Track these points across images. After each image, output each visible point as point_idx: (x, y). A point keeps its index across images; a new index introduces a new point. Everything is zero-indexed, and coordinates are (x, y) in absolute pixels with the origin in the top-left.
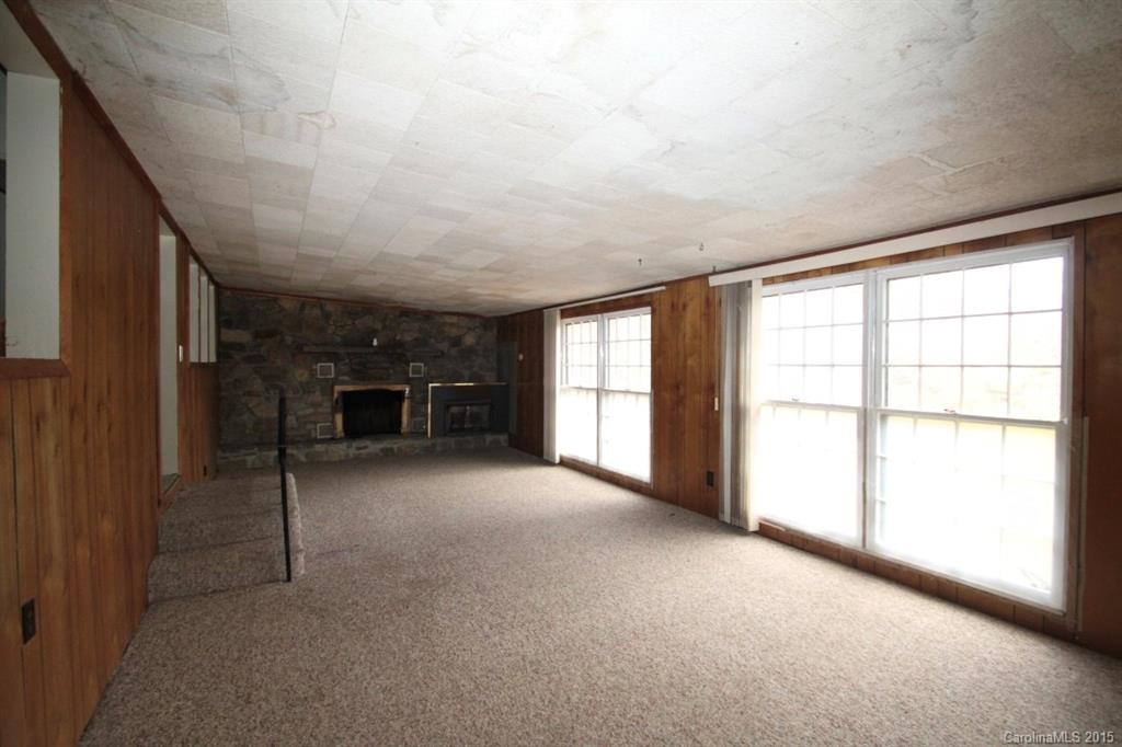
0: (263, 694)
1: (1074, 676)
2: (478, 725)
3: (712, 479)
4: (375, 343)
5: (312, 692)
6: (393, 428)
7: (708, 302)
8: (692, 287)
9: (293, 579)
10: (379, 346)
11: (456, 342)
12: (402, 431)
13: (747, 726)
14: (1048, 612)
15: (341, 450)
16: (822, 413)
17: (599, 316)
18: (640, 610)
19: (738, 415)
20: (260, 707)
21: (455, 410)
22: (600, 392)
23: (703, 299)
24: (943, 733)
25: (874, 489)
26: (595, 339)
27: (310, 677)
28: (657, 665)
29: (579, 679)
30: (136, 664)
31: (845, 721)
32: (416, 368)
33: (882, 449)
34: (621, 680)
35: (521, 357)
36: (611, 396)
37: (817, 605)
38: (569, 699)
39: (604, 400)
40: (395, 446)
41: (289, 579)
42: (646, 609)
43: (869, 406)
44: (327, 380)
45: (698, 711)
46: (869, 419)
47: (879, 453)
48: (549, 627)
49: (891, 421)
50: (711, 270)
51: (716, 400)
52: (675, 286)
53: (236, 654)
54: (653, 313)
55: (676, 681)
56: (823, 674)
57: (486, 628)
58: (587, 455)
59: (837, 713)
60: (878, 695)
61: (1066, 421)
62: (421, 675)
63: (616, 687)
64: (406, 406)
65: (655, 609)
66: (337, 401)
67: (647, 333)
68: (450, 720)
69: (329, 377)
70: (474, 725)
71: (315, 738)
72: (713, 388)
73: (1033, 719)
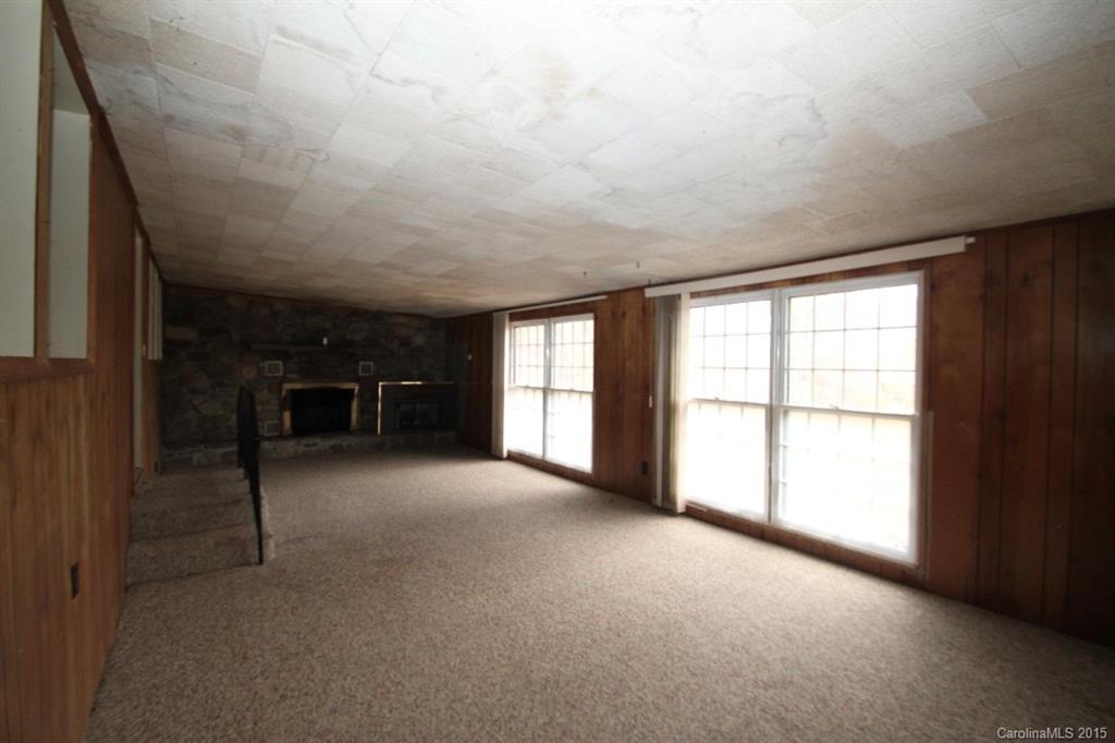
0: (257, 652)
1: (919, 612)
2: (452, 663)
3: (646, 468)
4: (325, 341)
5: (302, 648)
6: (341, 425)
7: (644, 310)
8: (630, 297)
9: (265, 563)
10: (328, 345)
11: (406, 342)
12: (351, 428)
13: (668, 653)
14: (905, 567)
15: (291, 447)
16: (738, 409)
17: (546, 320)
18: (583, 577)
19: (670, 410)
20: (257, 662)
21: (404, 407)
22: (547, 391)
23: (640, 306)
24: (816, 653)
25: (777, 473)
26: (542, 341)
27: (299, 639)
28: (598, 615)
29: (533, 628)
30: (131, 634)
31: (743, 648)
32: (365, 366)
33: (785, 439)
34: (568, 628)
35: (470, 357)
36: (556, 394)
37: (729, 568)
38: (526, 642)
39: (549, 398)
40: (344, 444)
41: (261, 561)
42: (589, 576)
43: (774, 403)
44: (275, 378)
45: (630, 646)
46: (774, 414)
47: (781, 442)
48: (506, 592)
49: (793, 416)
50: (647, 283)
51: (651, 398)
52: (615, 295)
53: (225, 624)
54: (596, 319)
55: (613, 626)
56: (729, 616)
57: (451, 595)
58: (533, 449)
59: (738, 642)
60: (770, 630)
61: (918, 414)
62: (397, 631)
63: (563, 633)
64: (355, 405)
65: (596, 576)
66: (285, 398)
67: (590, 337)
68: (427, 662)
69: (276, 375)
70: (448, 664)
71: (312, 680)
72: (647, 387)
73: (883, 641)
